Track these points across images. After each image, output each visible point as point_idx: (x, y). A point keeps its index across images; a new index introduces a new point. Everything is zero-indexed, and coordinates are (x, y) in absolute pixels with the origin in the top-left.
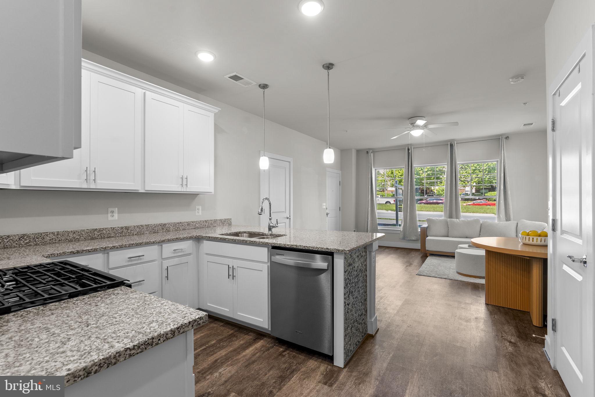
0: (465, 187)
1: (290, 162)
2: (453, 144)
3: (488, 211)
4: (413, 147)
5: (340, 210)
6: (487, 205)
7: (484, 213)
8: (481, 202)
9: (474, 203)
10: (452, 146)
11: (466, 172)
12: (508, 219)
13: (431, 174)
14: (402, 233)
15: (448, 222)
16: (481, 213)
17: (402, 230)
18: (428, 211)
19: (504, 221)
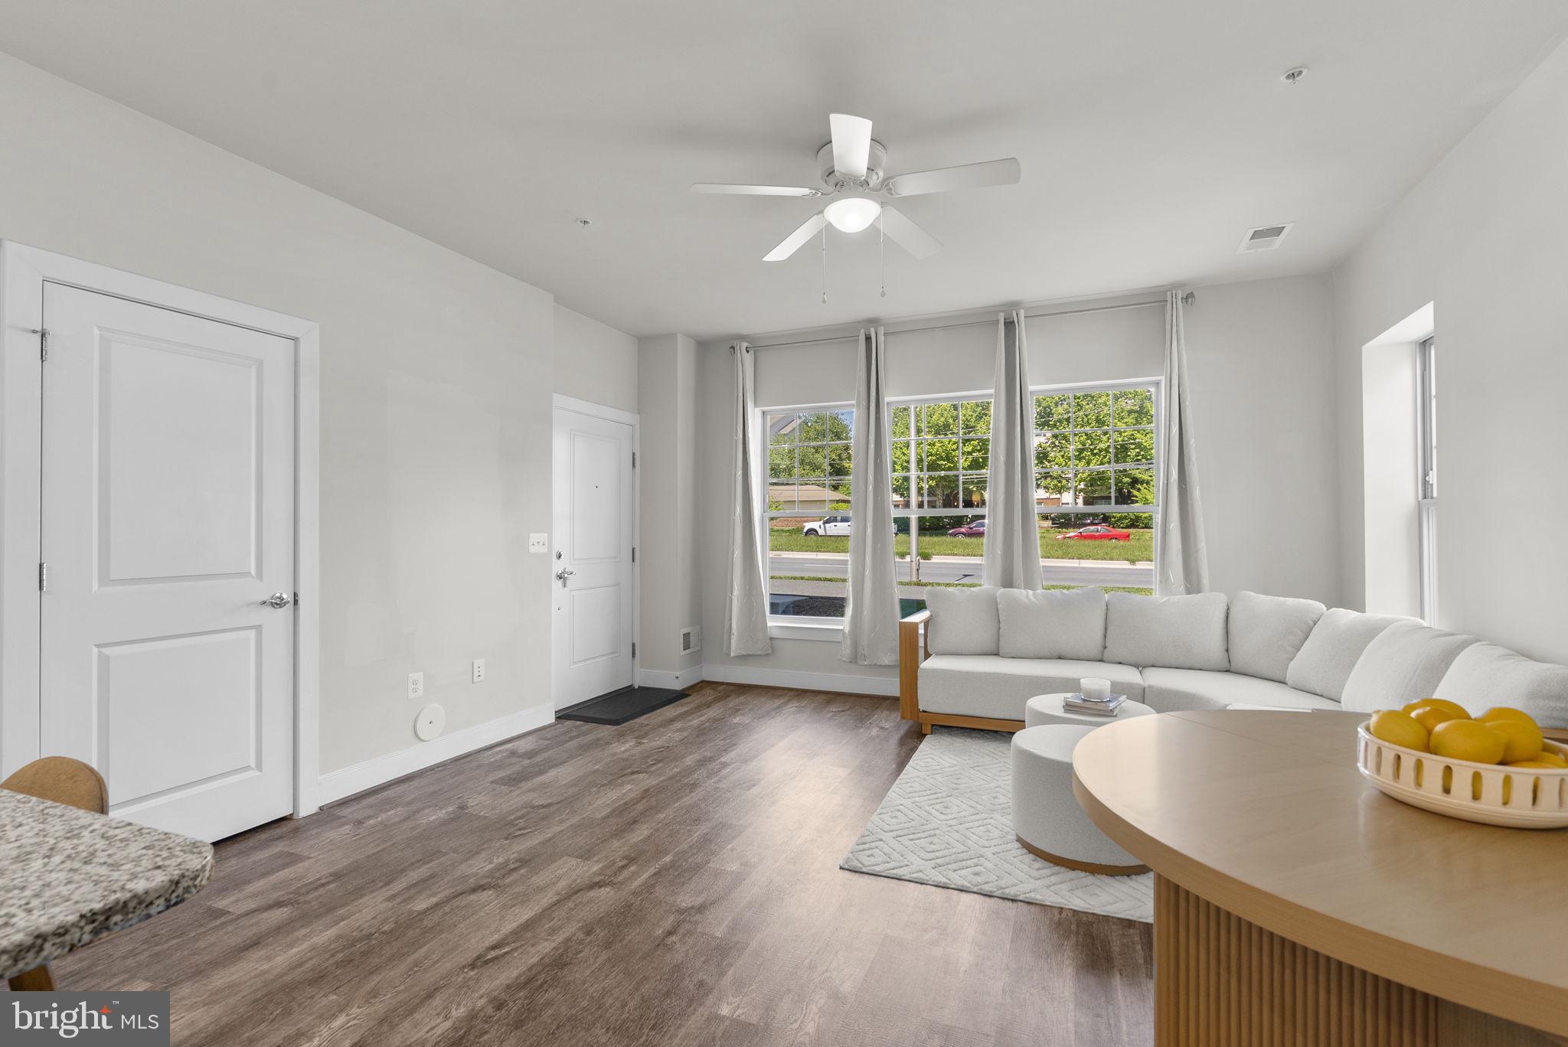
0: (1060, 493)
1: (295, 339)
2: (1014, 322)
3: (1115, 554)
4: (881, 331)
5: (633, 561)
6: (1110, 538)
7: (1105, 559)
8: (1097, 531)
9: (1080, 533)
10: (1010, 325)
11: (1063, 456)
12: (1192, 585)
13: (981, 460)
14: (848, 642)
15: (998, 601)
16: (1098, 559)
17: (847, 630)
18: (968, 555)
19: (1182, 594)
